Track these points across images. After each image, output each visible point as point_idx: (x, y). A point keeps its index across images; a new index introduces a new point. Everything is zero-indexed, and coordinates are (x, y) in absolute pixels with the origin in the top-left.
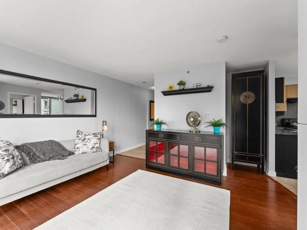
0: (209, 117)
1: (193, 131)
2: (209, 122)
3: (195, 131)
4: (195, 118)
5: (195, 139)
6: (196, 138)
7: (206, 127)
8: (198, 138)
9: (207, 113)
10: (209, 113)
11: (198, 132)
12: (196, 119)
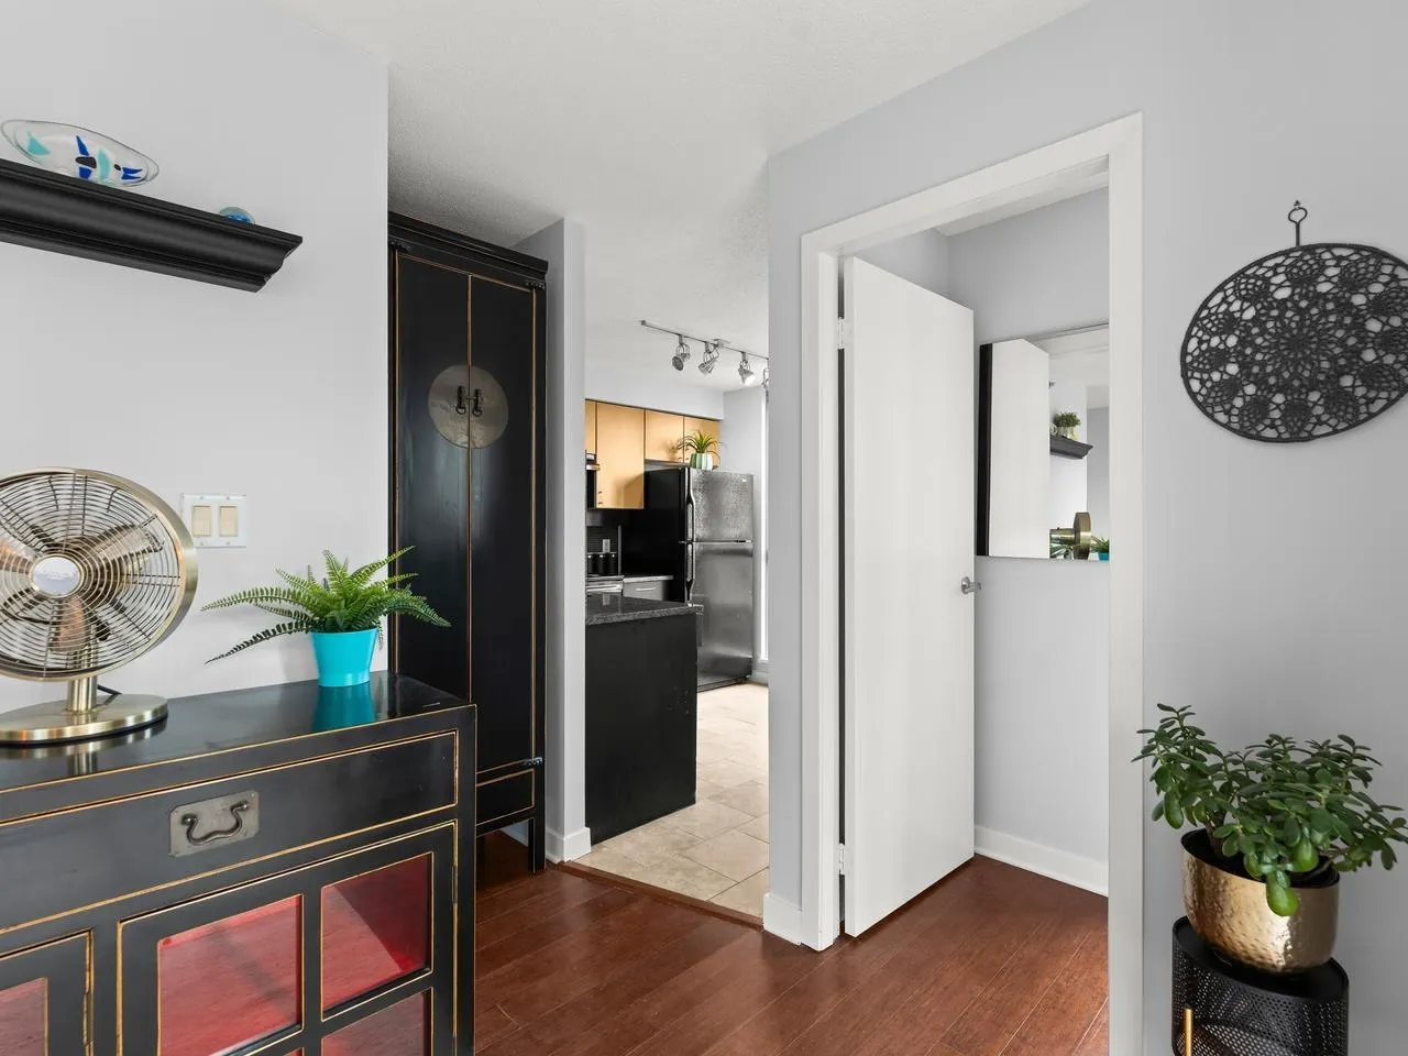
0: (234, 542)
1: (69, 732)
2: (273, 595)
3: (93, 728)
4: (107, 553)
5: (178, 831)
6: (190, 822)
7: (238, 648)
8: (213, 815)
9: (214, 500)
10: (235, 499)
11: (139, 729)
12: (115, 569)
